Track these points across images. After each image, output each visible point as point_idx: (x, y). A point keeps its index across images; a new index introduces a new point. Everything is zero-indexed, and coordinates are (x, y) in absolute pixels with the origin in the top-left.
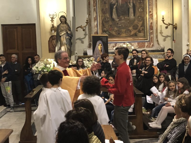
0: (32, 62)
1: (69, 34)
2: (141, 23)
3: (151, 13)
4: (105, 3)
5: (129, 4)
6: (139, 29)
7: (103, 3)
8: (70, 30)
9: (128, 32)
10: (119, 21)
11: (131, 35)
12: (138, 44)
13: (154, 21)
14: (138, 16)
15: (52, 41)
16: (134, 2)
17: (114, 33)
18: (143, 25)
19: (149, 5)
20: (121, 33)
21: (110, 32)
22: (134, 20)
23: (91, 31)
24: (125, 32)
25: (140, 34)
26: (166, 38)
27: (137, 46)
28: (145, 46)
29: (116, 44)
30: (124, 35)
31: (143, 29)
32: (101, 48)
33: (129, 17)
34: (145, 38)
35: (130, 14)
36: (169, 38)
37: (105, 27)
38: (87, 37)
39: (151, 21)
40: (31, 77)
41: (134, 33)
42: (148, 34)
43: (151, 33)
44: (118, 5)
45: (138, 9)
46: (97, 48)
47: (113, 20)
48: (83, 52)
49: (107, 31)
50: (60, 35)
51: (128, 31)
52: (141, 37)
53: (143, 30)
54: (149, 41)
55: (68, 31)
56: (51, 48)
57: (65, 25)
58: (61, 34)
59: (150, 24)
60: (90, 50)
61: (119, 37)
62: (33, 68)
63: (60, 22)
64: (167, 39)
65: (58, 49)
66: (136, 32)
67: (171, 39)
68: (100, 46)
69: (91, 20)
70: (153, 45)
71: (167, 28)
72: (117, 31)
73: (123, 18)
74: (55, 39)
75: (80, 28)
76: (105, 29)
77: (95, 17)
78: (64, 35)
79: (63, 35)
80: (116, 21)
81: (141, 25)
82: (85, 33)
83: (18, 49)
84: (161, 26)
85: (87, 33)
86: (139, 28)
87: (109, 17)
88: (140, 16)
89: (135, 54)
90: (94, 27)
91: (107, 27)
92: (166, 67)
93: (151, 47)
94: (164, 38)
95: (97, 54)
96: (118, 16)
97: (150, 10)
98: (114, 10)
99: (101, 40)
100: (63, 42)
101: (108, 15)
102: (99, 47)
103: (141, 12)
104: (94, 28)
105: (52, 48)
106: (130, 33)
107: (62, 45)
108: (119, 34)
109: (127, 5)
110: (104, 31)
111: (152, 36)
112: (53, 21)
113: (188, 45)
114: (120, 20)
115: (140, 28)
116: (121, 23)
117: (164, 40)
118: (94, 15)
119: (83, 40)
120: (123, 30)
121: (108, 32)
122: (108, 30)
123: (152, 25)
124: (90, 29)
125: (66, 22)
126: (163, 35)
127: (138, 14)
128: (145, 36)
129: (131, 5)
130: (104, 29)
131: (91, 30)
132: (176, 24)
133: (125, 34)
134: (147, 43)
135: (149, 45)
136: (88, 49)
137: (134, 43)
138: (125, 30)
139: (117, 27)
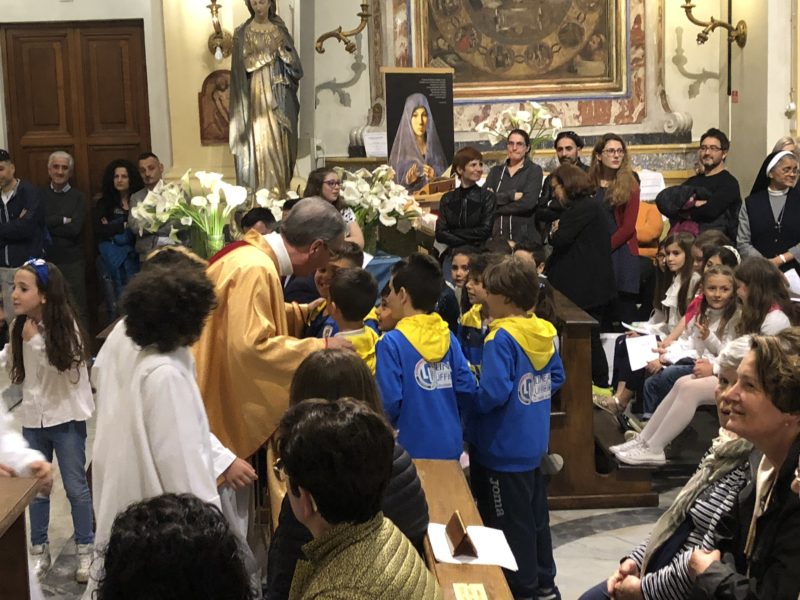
0: (131, 183)
1: (288, 65)
2: (594, 17)
6: (587, 45)
8: (289, 50)
9: (537, 57)
10: (499, 8)
11: (550, 69)
12: (580, 109)
13: (649, 9)
15: (213, 94)
17: (478, 60)
18: (603, 27)
20: (508, 61)
21: (461, 54)
22: (566, 6)
23: (381, 52)
24: (527, 56)
25: (589, 64)
26: (699, 82)
27: (577, 117)
28: (609, 116)
29: (487, 105)
30: (520, 69)
31: (601, 44)
32: (422, 124)
34: (611, 81)
36: (713, 83)
37: (442, 37)
38: (365, 76)
39: (638, 9)
40: (128, 249)
41: (563, 59)
42: (624, 67)
43: (636, 60)
46: (406, 125)
48: (349, 142)
49: (451, 51)
50: (249, 70)
51: (539, 53)
52: (593, 78)
53: (604, 47)
54: (627, 96)
55: (282, 53)
56: (210, 124)
57: (269, 27)
58: (252, 65)
59: (632, 24)
60: (375, 135)
61: (498, 78)
62: (134, 212)
63: (249, 16)
64: (702, 84)
65: (238, 130)
66: (575, 56)
67: (721, 86)
68: (419, 118)
69: (382, 7)
70: (643, 114)
71: (702, 38)
72: (491, 51)
74: (227, 87)
75: (335, 39)
76: (441, 42)
78: (266, 71)
79: (261, 69)
80: (487, 8)
81: (593, 27)
82: (354, 61)
83: (70, 130)
84: (679, 31)
85: (365, 61)
86: (585, 38)
89: (570, 153)
90: (395, 33)
91: (449, 36)
92: (694, 207)
93: (634, 120)
94: (691, 81)
95: (405, 153)
99: (425, 90)
100: (260, 99)
102: (416, 120)
104: (395, 39)
105: (214, 125)
106: (548, 61)
107: (257, 112)
108: (499, 64)
110: (435, 53)
111: (640, 73)
112: (219, 10)
113: (789, 114)
115: (590, 38)
116: (509, 18)
117: (692, 92)
119: (346, 90)
120: (519, 49)
121: (454, 56)
122: (453, 45)
123: (639, 28)
124: (376, 44)
125: (272, 15)
126: (687, 68)
128: (610, 74)
130: (435, 44)
131: (381, 47)
132: (742, 22)
133: (528, 64)
134: (618, 105)
135: (627, 114)
136: (369, 127)
137: (564, 103)
138: (525, 48)
139: (491, 34)
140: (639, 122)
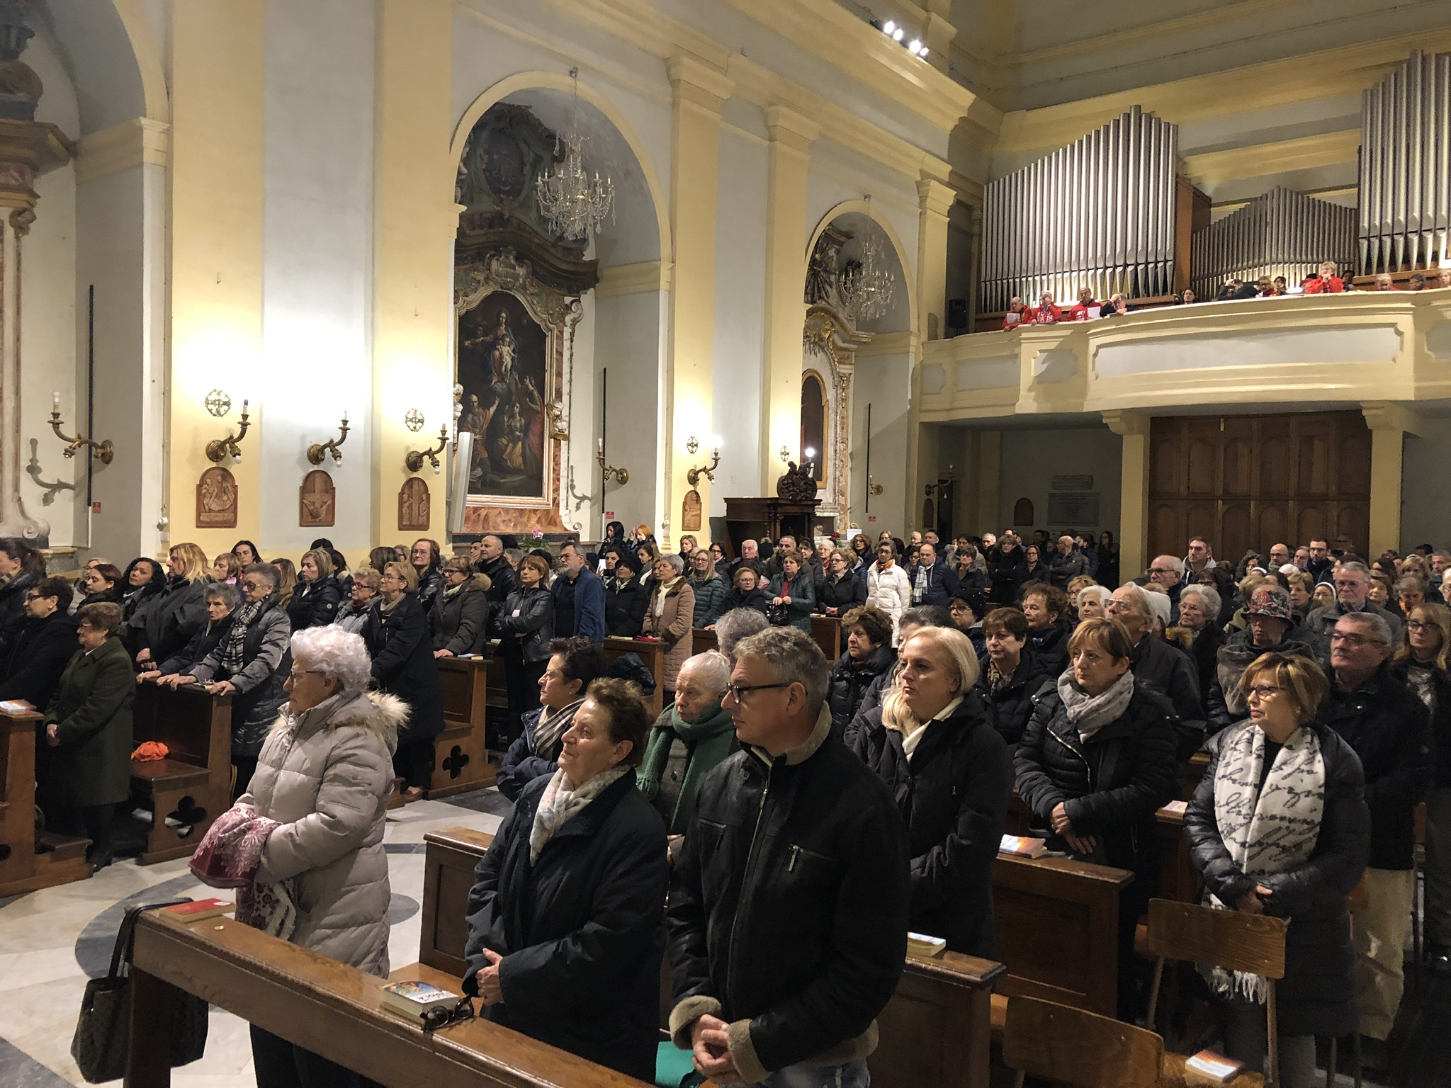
13: (7, 419)
26: (54, 492)
36: (67, 493)
64: (57, 494)
67: (76, 496)
71: (69, 453)
84: (33, 442)
113: (161, 527)
117: (47, 500)
126: (41, 477)
132: (106, 442)
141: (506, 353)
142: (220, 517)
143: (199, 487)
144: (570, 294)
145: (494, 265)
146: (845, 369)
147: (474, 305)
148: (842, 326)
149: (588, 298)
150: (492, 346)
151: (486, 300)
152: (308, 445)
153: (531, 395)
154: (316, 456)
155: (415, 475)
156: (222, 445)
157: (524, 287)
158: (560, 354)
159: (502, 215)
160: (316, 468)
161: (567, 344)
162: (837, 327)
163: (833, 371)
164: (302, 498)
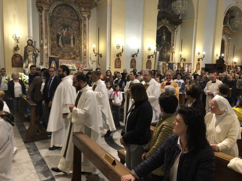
1: (35, 54)
2: (78, 50)
3: (85, 45)
4: (53, 33)
5: (70, 36)
6: (77, 55)
7: (52, 33)
11: (71, 58)
12: (76, 65)
13: (87, 50)
14: (77, 46)
16: (74, 36)
17: (60, 56)
18: (80, 52)
19: (84, 39)
21: (57, 54)
22: (74, 48)
23: (43, 53)
24: (68, 56)
25: (77, 58)
28: (80, 66)
29: (61, 63)
30: (66, 58)
31: (79, 55)
32: (54, 66)
33: (70, 45)
35: (71, 44)
36: (95, 62)
39: (85, 50)
41: (73, 57)
42: (83, 59)
43: (85, 58)
44: (63, 36)
45: (77, 41)
46: (52, 65)
47: (59, 46)
52: (78, 60)
53: (80, 55)
54: (83, 63)
55: (34, 52)
59: (84, 52)
61: (63, 59)
65: (25, 65)
66: (75, 56)
68: (54, 64)
69: (43, 45)
70: (86, 66)
71: (96, 56)
72: (62, 54)
73: (66, 46)
74: (18, 57)
76: (53, 52)
77: (46, 42)
80: (61, 47)
86: (77, 53)
87: (56, 43)
88: (78, 46)
90: (45, 50)
94: (92, 62)
96: (63, 44)
97: (85, 43)
98: (60, 39)
100: (30, 60)
101: (55, 42)
103: (78, 43)
107: (29, 62)
108: (63, 57)
109: (69, 37)
110: (52, 54)
111: (85, 60)
113: (109, 68)
114: (64, 47)
116: (65, 49)
117: (92, 63)
118: (45, 41)
120: (66, 54)
121: (55, 54)
124: (42, 51)
125: (32, 45)
126: (92, 60)
127: (76, 44)
128: (80, 60)
129: (72, 38)
132: (101, 54)
134: (82, 65)
136: (41, 66)
137: (73, 64)
138: (67, 54)
139: (62, 51)
140: (85, 67)
141: (164, 37)
142: (118, 66)
143: (115, 61)
144: (176, 26)
145: (163, 21)
146: (230, 38)
147: (159, 28)
148: (230, 30)
149: (179, 26)
150: (162, 36)
151: (161, 28)
152: (132, 54)
153: (168, 45)
154: (133, 56)
155: (149, 59)
156: (119, 54)
157: (168, 25)
158: (174, 37)
159: (165, 12)
160: (133, 58)
161: (175, 35)
162: (229, 30)
163: (227, 39)
164: (131, 63)
